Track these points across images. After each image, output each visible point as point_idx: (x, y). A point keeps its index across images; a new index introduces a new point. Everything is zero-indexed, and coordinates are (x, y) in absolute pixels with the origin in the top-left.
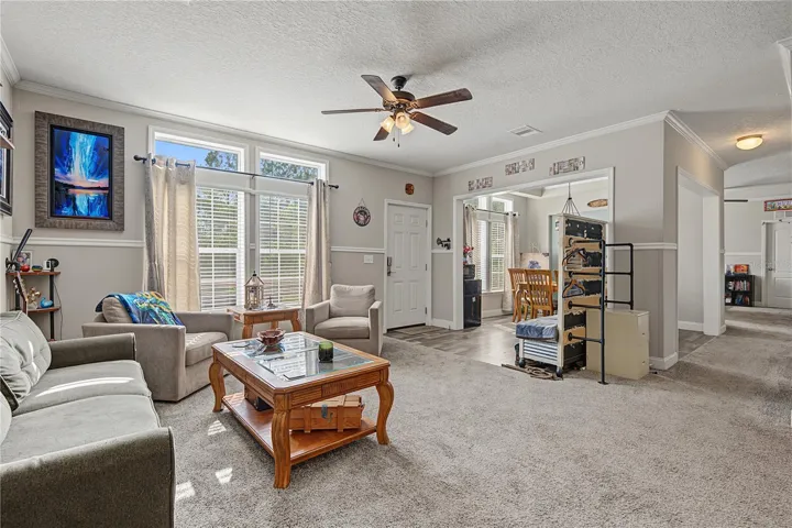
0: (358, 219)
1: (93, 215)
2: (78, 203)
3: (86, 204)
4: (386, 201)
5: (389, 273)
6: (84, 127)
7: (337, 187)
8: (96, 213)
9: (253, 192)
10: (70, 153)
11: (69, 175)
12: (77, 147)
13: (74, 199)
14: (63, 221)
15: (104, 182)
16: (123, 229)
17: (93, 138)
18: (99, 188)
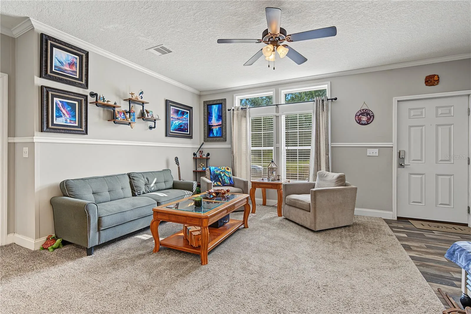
0: (360, 120)
1: (218, 136)
2: (214, 132)
3: (216, 131)
4: (395, 100)
5: (401, 165)
6: (214, 103)
7: (336, 99)
8: (218, 135)
9: (277, 115)
10: (212, 113)
11: (212, 122)
12: (214, 110)
13: (213, 130)
14: (210, 139)
15: (220, 123)
16: (226, 141)
17: (217, 106)
18: (219, 125)
